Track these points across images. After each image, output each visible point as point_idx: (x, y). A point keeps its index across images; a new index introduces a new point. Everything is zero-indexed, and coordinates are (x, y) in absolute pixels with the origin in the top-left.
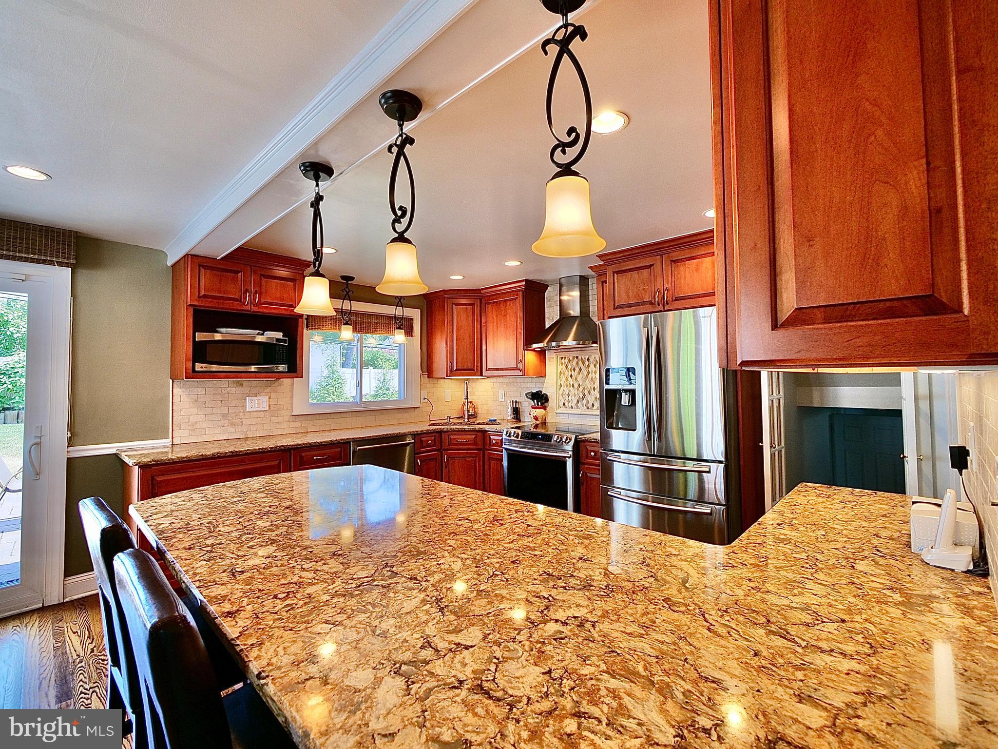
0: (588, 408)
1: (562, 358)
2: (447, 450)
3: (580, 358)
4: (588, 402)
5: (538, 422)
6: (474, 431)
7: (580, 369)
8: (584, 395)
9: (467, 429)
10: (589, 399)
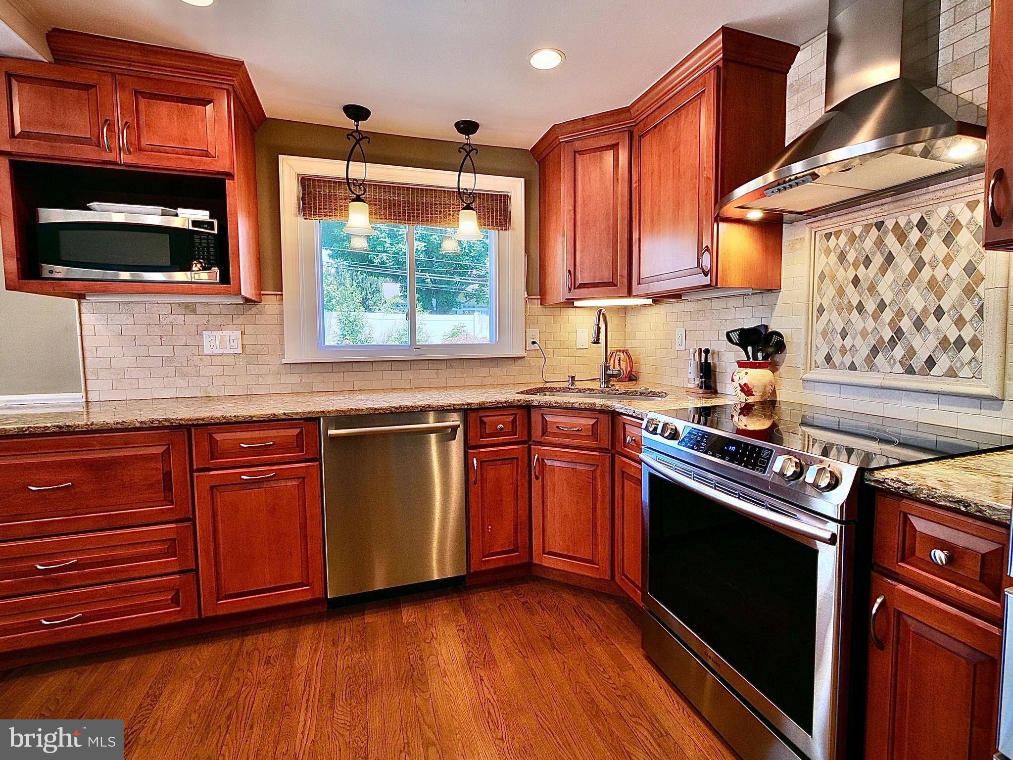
0: (910, 371)
2: (541, 444)
3: (890, 224)
4: (911, 352)
5: (751, 400)
6: (590, 410)
7: (890, 258)
8: (899, 333)
9: (577, 406)
10: (917, 341)
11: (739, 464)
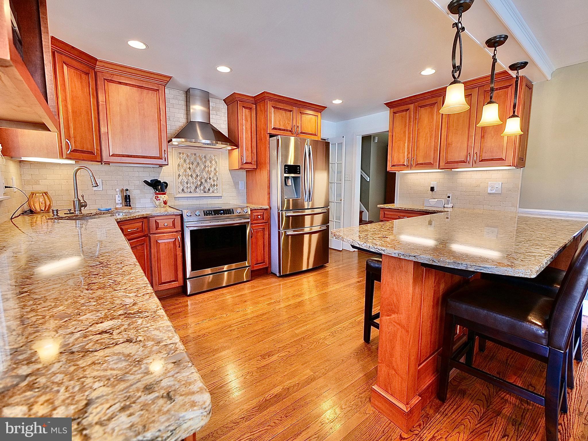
0: (205, 192)
1: (180, 153)
3: (198, 155)
4: (205, 188)
6: (142, 217)
7: (198, 164)
8: (202, 183)
9: (137, 217)
10: (206, 185)
11: (227, 214)
